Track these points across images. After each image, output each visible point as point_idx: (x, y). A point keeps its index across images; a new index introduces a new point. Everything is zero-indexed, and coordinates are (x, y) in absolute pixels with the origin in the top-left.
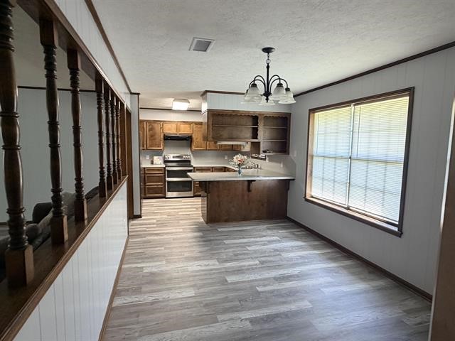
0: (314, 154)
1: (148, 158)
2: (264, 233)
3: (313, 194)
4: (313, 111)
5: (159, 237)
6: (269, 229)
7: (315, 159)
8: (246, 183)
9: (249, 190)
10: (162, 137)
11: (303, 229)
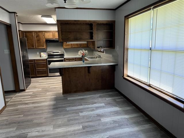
0: (129, 48)
1: (38, 53)
2: (96, 101)
3: (129, 74)
4: (127, 17)
5: (27, 106)
6: (100, 97)
7: (129, 50)
8: (87, 68)
9: (89, 72)
10: (44, 40)
11: (122, 97)
